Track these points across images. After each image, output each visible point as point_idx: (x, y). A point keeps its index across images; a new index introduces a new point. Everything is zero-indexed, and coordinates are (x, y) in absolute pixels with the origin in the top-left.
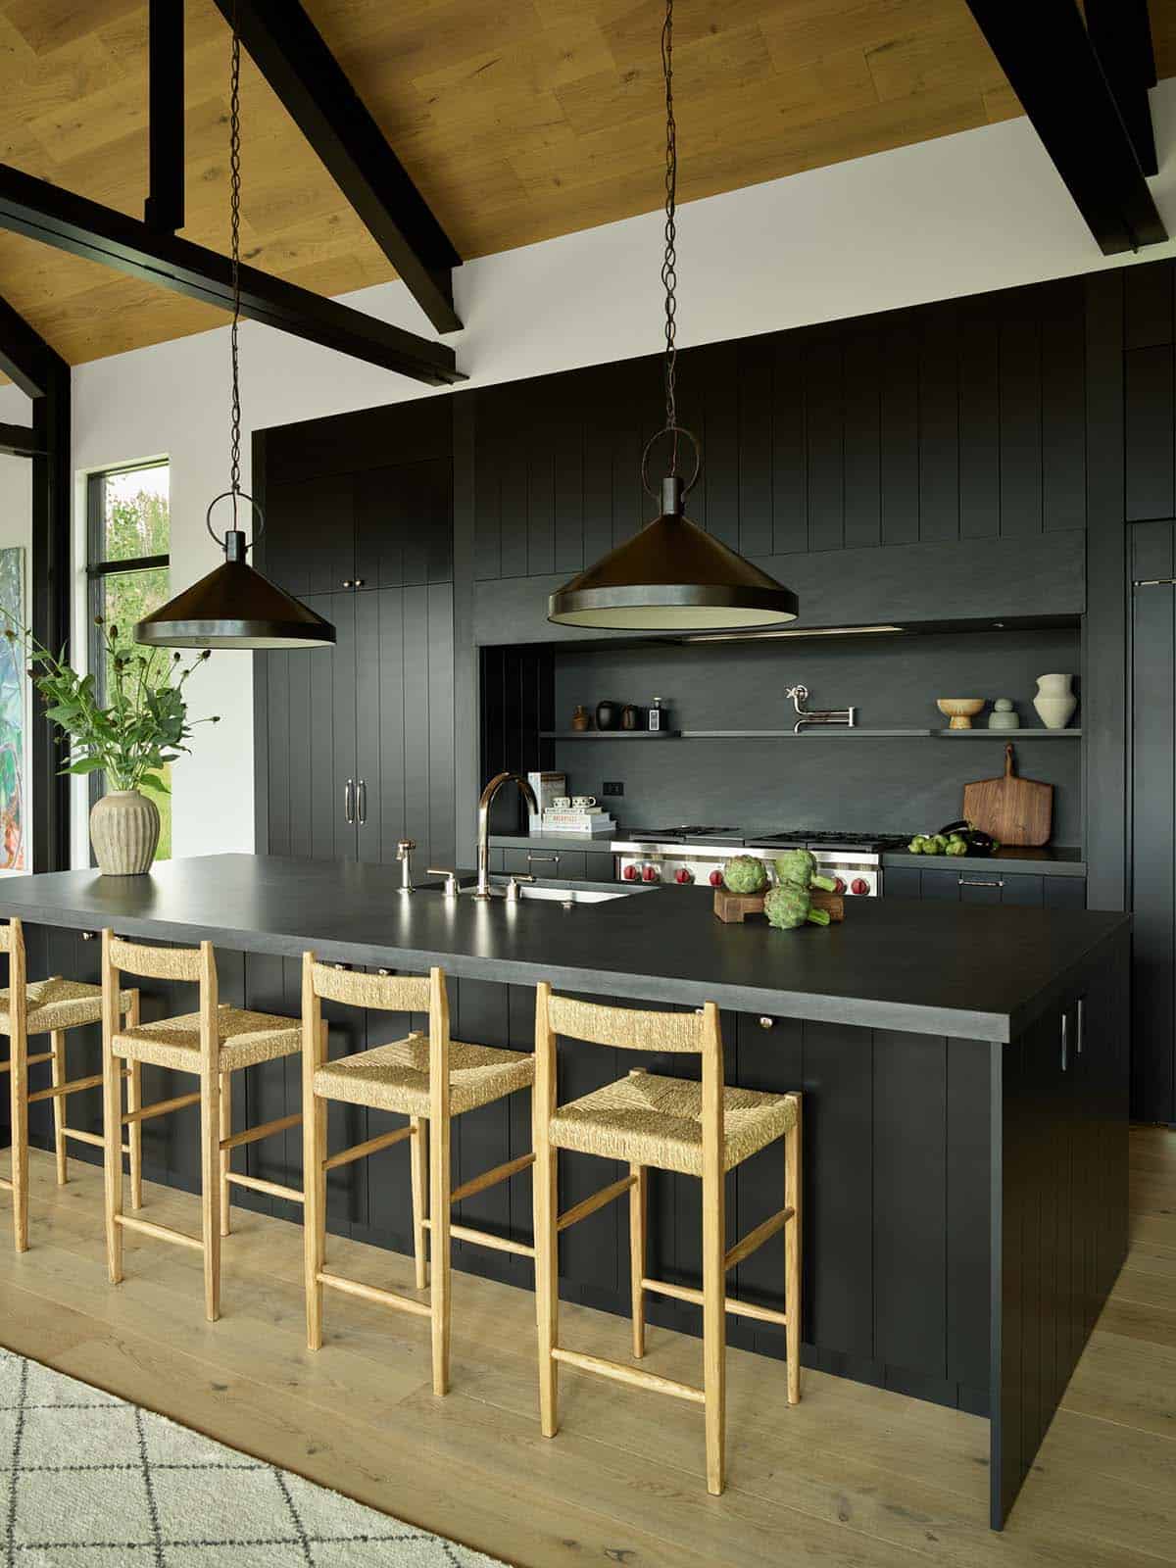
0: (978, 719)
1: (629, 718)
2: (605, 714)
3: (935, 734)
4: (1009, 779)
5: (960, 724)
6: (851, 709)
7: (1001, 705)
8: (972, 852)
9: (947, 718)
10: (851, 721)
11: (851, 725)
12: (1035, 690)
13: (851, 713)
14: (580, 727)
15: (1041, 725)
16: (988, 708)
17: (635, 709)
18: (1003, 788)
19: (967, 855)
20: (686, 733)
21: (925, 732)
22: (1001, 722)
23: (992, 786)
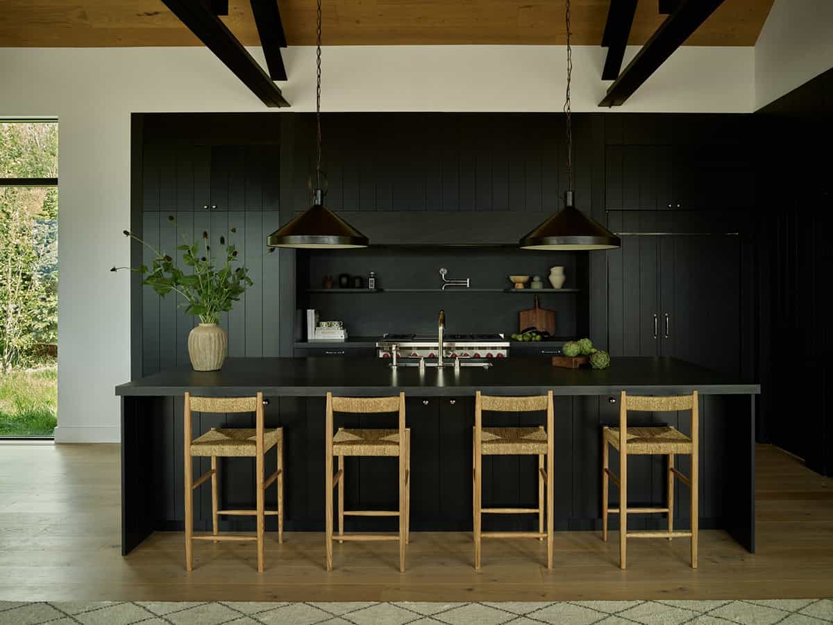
0: (527, 284)
1: (357, 282)
2: (344, 280)
3: (507, 291)
4: (537, 309)
5: (520, 286)
6: (468, 280)
7: (536, 279)
8: (543, 339)
9: (513, 284)
10: (468, 284)
11: (468, 286)
12: (550, 273)
13: (468, 281)
14: (329, 286)
15: (552, 287)
16: (531, 280)
17: (360, 278)
18: (536, 312)
19: (542, 341)
20: (387, 290)
21: (501, 290)
22: (537, 286)
23: (531, 313)
